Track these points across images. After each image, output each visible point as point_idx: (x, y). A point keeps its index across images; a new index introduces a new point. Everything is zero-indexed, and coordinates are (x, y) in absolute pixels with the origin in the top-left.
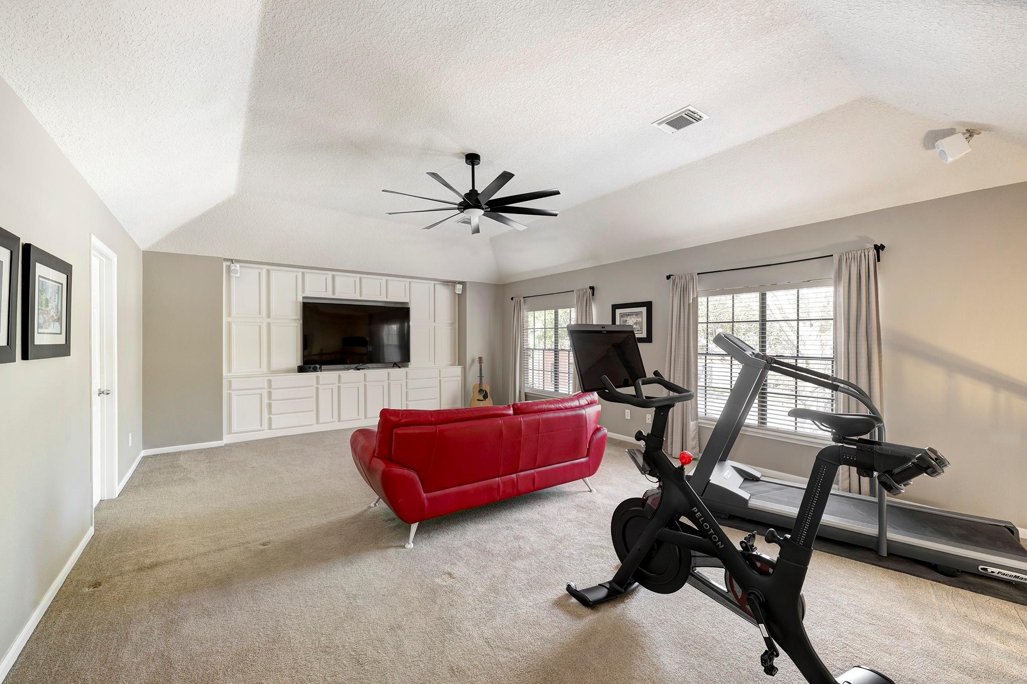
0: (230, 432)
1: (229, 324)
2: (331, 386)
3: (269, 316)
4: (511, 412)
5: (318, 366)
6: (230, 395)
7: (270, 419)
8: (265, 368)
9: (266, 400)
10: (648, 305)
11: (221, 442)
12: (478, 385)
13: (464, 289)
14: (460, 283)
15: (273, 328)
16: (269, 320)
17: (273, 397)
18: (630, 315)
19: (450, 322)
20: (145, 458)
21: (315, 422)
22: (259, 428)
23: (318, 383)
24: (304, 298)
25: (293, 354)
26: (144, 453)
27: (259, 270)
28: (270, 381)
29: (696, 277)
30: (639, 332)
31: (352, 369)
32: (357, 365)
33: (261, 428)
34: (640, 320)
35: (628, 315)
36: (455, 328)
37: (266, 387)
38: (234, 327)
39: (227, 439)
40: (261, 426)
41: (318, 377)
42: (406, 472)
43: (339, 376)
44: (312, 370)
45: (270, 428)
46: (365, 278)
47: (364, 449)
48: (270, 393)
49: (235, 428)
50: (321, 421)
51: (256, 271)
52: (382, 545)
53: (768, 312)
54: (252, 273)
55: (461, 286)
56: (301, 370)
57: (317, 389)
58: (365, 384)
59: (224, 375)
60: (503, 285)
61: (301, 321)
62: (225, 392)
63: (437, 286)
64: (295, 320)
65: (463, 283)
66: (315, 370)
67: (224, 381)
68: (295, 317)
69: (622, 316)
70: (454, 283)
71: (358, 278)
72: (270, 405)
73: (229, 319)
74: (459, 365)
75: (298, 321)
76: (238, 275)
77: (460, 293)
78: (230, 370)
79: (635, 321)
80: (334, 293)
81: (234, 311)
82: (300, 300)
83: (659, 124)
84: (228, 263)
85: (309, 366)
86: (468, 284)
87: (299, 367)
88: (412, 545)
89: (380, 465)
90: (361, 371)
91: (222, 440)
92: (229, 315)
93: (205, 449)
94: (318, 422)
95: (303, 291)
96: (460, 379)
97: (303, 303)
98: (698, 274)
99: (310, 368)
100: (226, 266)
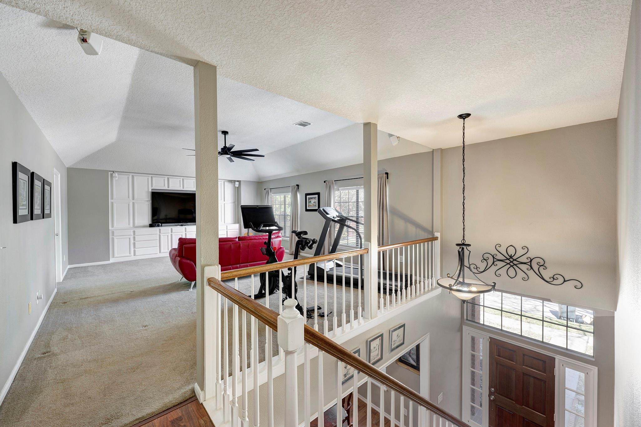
0: (113, 257)
1: (112, 203)
2: (167, 234)
3: (133, 199)
4: (237, 240)
5: (160, 224)
6: (113, 239)
7: (135, 251)
8: (131, 225)
9: (132, 241)
10: (318, 194)
11: (108, 261)
12: (247, 234)
13: (240, 184)
14: (238, 181)
15: (136, 205)
16: (133, 201)
17: (136, 240)
18: (312, 199)
19: (233, 201)
20: (70, 269)
21: (158, 252)
22: (129, 255)
23: (160, 232)
24: (152, 189)
25: (147, 218)
26: (69, 267)
27: (128, 176)
28: (134, 232)
29: (334, 182)
30: (315, 207)
31: (179, 225)
32: (182, 224)
33: (130, 255)
34: (315, 201)
35: (311, 199)
36: (236, 204)
37: (132, 234)
38: (115, 205)
39: (112, 260)
40: (130, 254)
41: (160, 230)
42: (188, 261)
43: (172, 229)
44: (157, 226)
45: (135, 255)
46: (185, 179)
47: (173, 255)
48: (134, 238)
49: (116, 255)
50: (162, 252)
51: (127, 177)
52: (180, 290)
53: (360, 198)
54: (124, 177)
55: (238, 183)
56: (151, 226)
57: (160, 235)
58: (186, 233)
59: (110, 229)
60: (262, 182)
61: (151, 201)
62: (111, 237)
63: (225, 182)
64: (148, 201)
65: (239, 181)
66: (158, 226)
67: (110, 231)
68: (148, 200)
69: (309, 199)
70: (235, 181)
71: (182, 179)
72: (134, 244)
73: (112, 201)
74: (238, 223)
75: (149, 201)
76: (117, 179)
77: (238, 186)
78: (113, 226)
80: (168, 187)
81: (115, 196)
82: (150, 190)
83: (296, 125)
84: (112, 173)
85: (155, 224)
86: (242, 182)
87: (150, 224)
88: (192, 290)
89: (178, 259)
90: (183, 226)
91: (109, 260)
92: (112, 199)
93: (101, 265)
94: (160, 252)
95: (152, 186)
96: (238, 230)
97: (152, 192)
98: (335, 181)
99: (156, 225)
100: (110, 174)
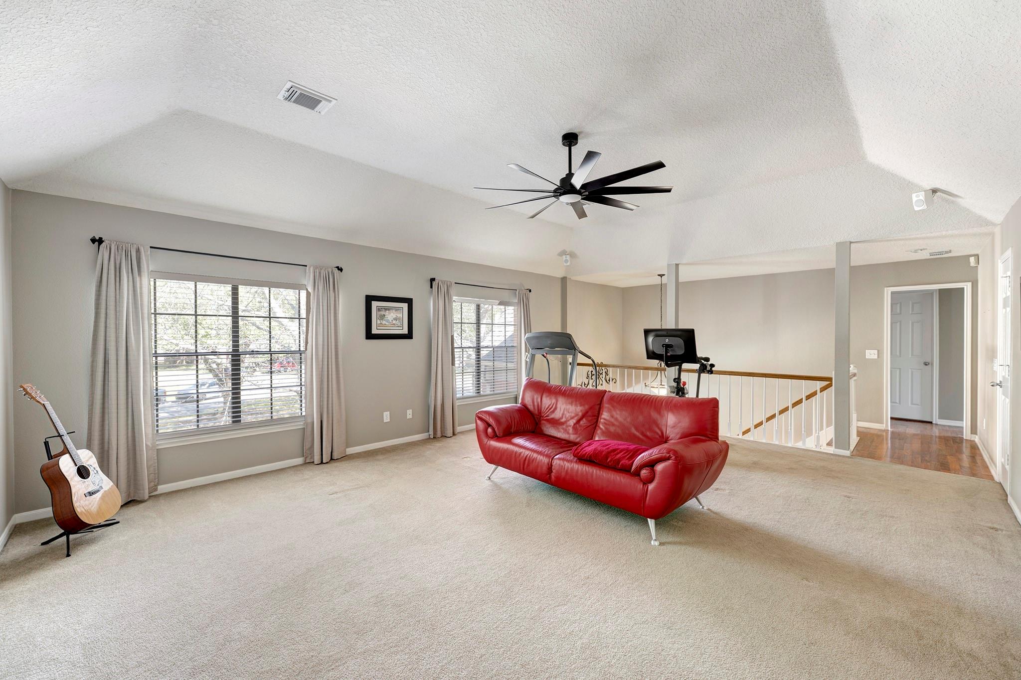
18: (389, 310)
30: (400, 328)
69: (379, 309)
79: (394, 316)
98: (455, 283)
